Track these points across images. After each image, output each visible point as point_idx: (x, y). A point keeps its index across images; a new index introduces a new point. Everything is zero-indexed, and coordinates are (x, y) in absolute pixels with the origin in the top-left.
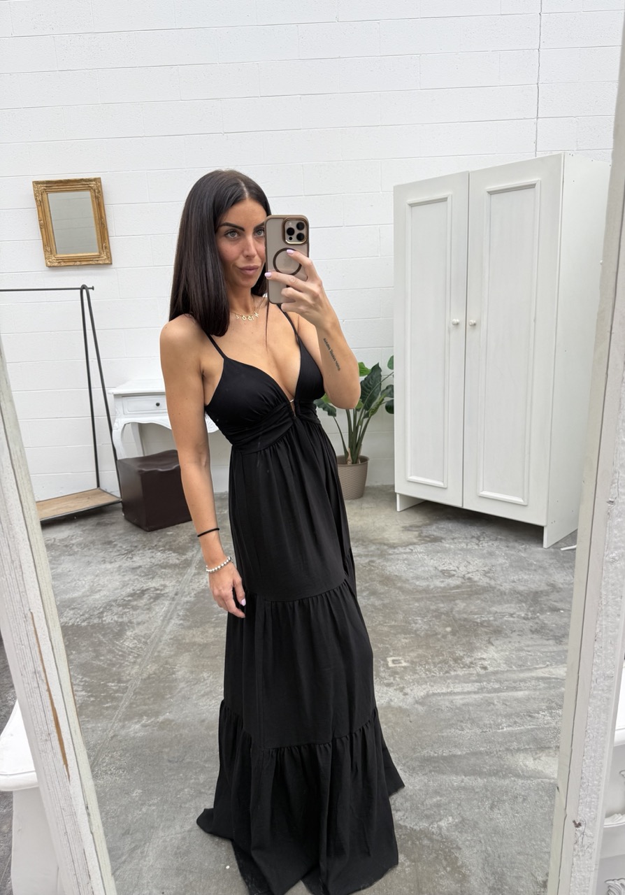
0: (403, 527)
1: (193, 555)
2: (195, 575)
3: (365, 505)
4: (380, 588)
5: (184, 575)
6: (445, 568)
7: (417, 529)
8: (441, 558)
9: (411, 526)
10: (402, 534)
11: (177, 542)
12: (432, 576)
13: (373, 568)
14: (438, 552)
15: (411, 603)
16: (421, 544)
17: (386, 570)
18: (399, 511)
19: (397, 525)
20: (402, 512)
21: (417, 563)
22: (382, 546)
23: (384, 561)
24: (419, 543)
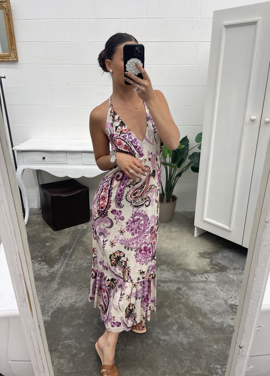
0: (200, 253)
1: (58, 268)
2: (55, 290)
4: (187, 322)
6: (233, 303)
8: (228, 290)
9: (204, 253)
10: (199, 261)
11: (50, 253)
12: (224, 310)
13: (180, 297)
14: (226, 283)
15: (211, 344)
16: (213, 273)
17: (190, 300)
18: (196, 237)
19: (195, 250)
20: (198, 238)
21: (212, 293)
22: (186, 273)
23: (188, 289)
24: (211, 272)
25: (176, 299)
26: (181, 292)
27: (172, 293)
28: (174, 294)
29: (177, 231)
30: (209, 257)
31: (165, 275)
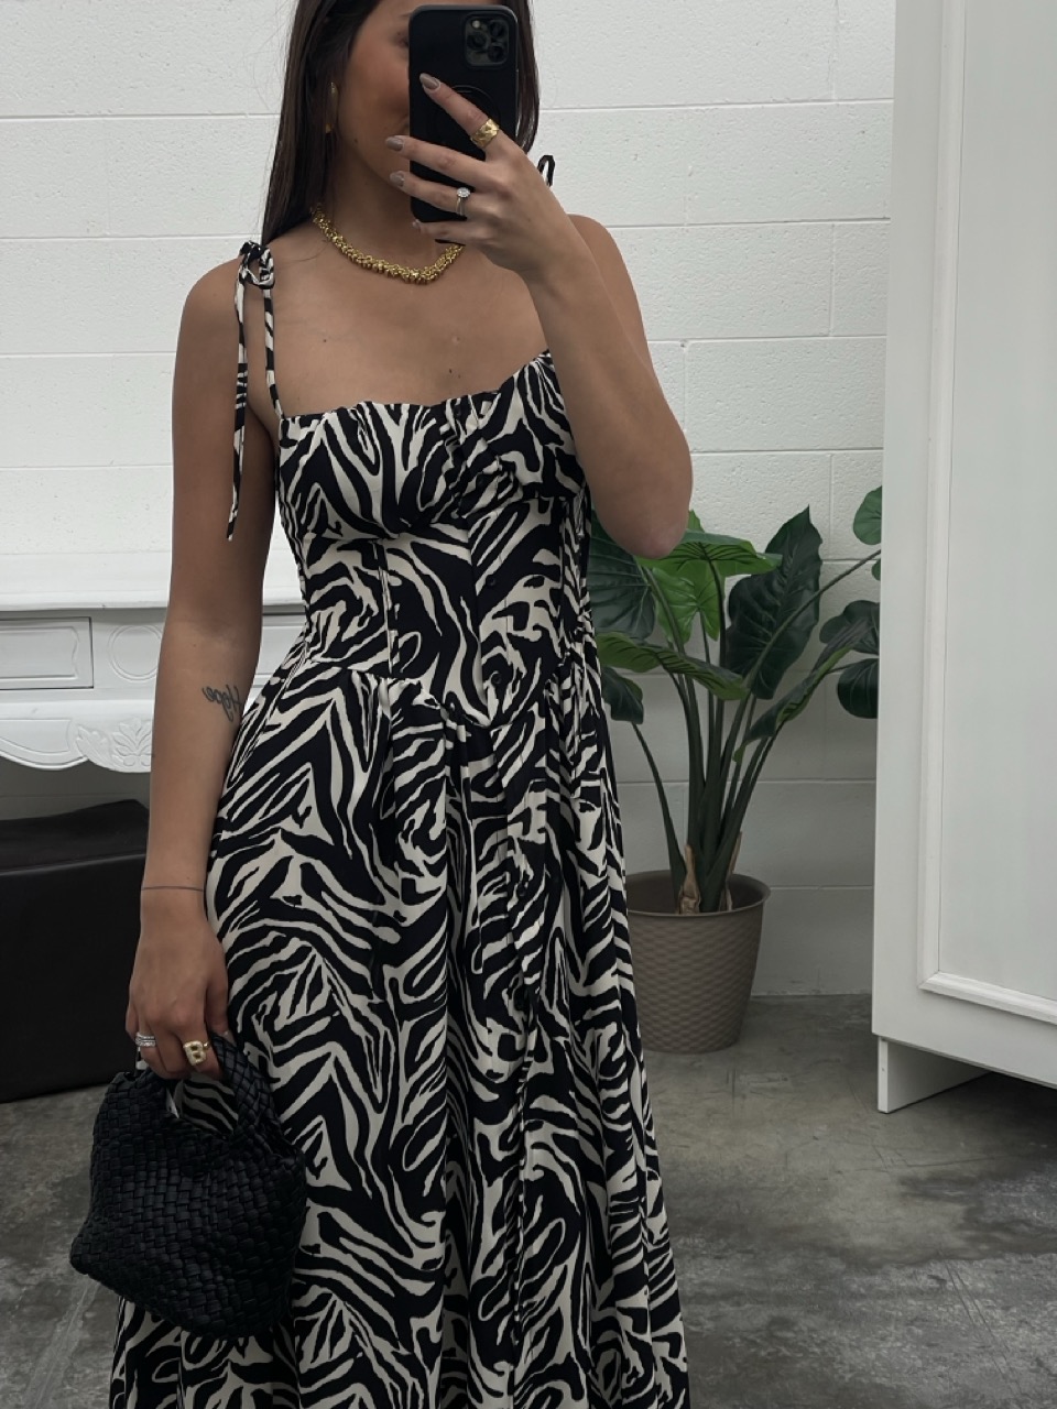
0: (907, 1181)
2: (81, 1351)
3: (748, 1080)
5: (41, 1350)
7: (961, 1193)
9: (935, 1179)
10: (899, 1212)
13: (784, 1351)
14: (1048, 1297)
16: (980, 1259)
17: (841, 1363)
18: (886, 1110)
19: (878, 1170)
20: (900, 1115)
21: (964, 1336)
22: (821, 1262)
23: (833, 1322)
24: (971, 1254)
25: (766, 1361)
26: (790, 1335)
27: (744, 1339)
28: (753, 1343)
29: (774, 1090)
30: (961, 1196)
31: (701, 1273)
